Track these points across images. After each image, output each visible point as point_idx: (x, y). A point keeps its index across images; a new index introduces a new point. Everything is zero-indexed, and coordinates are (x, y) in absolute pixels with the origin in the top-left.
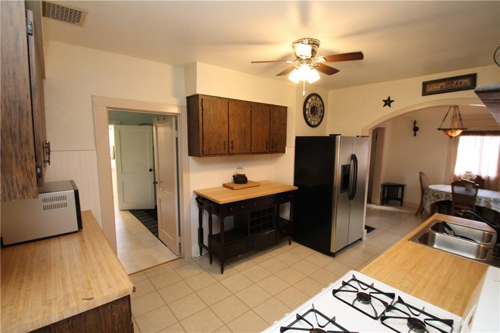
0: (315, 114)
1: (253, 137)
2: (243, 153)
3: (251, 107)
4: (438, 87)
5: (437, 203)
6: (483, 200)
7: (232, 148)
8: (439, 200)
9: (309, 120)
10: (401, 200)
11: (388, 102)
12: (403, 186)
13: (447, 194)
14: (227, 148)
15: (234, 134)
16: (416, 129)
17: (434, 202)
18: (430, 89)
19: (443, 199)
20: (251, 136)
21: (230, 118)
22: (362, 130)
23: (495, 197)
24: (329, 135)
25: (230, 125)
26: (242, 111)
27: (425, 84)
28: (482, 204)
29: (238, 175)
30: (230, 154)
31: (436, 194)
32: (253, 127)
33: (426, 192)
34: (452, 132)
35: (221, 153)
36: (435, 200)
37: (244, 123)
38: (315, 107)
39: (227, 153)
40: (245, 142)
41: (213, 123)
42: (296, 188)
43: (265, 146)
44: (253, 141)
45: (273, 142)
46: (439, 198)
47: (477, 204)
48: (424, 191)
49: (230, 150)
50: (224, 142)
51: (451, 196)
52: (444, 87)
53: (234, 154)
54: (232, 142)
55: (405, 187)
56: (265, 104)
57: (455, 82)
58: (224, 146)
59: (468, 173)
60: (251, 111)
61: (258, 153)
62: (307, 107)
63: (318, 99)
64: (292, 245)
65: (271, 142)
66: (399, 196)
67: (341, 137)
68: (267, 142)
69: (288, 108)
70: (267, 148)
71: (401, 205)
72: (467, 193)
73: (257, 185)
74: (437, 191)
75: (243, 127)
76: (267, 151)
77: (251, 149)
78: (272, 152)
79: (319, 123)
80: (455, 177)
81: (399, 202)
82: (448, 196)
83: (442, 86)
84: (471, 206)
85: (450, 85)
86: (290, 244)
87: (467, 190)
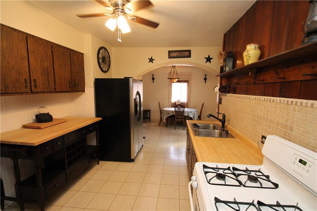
0: (105, 63)
1: (56, 76)
2: (48, 92)
3: (52, 47)
4: (175, 54)
5: (168, 117)
6: (186, 112)
7: (35, 87)
8: (170, 115)
9: (102, 66)
10: (149, 118)
11: (151, 60)
12: (150, 111)
13: (172, 111)
14: (29, 86)
15: (37, 72)
16: (153, 79)
17: (167, 117)
18: (172, 55)
19: (171, 115)
20: (54, 76)
21: (30, 55)
22: (137, 76)
23: (190, 110)
24: (124, 78)
25: (31, 62)
26: (44, 49)
27: (170, 52)
28: (186, 115)
29: (41, 115)
30: (32, 92)
31: (168, 112)
32: (55, 67)
33: (162, 112)
34: (174, 80)
35: (23, 91)
36: (167, 116)
37: (46, 62)
38: (105, 57)
39: (29, 91)
40: (49, 81)
41: (9, 57)
42: (99, 119)
43: (68, 85)
44: (57, 80)
45: (74, 82)
46: (169, 114)
47: (184, 115)
48: (161, 112)
49: (33, 88)
50: (25, 80)
51: (174, 112)
52: (178, 55)
53: (37, 92)
54: (35, 80)
55: (151, 111)
56: (65, 48)
57: (183, 53)
58: (24, 84)
59: (178, 100)
60: (52, 52)
61: (62, 92)
62: (100, 56)
63: (106, 52)
64: (100, 163)
65: (73, 82)
66: (149, 117)
67: (133, 79)
68: (70, 82)
69: (84, 54)
70: (70, 87)
71: (150, 121)
72: (179, 110)
73: (63, 121)
74: (168, 111)
75: (46, 65)
76: (70, 90)
77: (55, 88)
78: (75, 91)
79: (108, 70)
80: (172, 103)
81: (149, 120)
82: (173, 113)
83: (177, 54)
84: (183, 116)
85: (181, 54)
86: (98, 164)
87: (179, 109)
